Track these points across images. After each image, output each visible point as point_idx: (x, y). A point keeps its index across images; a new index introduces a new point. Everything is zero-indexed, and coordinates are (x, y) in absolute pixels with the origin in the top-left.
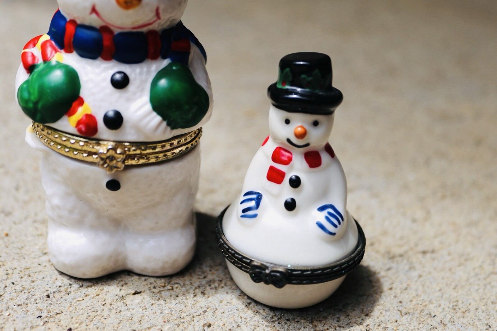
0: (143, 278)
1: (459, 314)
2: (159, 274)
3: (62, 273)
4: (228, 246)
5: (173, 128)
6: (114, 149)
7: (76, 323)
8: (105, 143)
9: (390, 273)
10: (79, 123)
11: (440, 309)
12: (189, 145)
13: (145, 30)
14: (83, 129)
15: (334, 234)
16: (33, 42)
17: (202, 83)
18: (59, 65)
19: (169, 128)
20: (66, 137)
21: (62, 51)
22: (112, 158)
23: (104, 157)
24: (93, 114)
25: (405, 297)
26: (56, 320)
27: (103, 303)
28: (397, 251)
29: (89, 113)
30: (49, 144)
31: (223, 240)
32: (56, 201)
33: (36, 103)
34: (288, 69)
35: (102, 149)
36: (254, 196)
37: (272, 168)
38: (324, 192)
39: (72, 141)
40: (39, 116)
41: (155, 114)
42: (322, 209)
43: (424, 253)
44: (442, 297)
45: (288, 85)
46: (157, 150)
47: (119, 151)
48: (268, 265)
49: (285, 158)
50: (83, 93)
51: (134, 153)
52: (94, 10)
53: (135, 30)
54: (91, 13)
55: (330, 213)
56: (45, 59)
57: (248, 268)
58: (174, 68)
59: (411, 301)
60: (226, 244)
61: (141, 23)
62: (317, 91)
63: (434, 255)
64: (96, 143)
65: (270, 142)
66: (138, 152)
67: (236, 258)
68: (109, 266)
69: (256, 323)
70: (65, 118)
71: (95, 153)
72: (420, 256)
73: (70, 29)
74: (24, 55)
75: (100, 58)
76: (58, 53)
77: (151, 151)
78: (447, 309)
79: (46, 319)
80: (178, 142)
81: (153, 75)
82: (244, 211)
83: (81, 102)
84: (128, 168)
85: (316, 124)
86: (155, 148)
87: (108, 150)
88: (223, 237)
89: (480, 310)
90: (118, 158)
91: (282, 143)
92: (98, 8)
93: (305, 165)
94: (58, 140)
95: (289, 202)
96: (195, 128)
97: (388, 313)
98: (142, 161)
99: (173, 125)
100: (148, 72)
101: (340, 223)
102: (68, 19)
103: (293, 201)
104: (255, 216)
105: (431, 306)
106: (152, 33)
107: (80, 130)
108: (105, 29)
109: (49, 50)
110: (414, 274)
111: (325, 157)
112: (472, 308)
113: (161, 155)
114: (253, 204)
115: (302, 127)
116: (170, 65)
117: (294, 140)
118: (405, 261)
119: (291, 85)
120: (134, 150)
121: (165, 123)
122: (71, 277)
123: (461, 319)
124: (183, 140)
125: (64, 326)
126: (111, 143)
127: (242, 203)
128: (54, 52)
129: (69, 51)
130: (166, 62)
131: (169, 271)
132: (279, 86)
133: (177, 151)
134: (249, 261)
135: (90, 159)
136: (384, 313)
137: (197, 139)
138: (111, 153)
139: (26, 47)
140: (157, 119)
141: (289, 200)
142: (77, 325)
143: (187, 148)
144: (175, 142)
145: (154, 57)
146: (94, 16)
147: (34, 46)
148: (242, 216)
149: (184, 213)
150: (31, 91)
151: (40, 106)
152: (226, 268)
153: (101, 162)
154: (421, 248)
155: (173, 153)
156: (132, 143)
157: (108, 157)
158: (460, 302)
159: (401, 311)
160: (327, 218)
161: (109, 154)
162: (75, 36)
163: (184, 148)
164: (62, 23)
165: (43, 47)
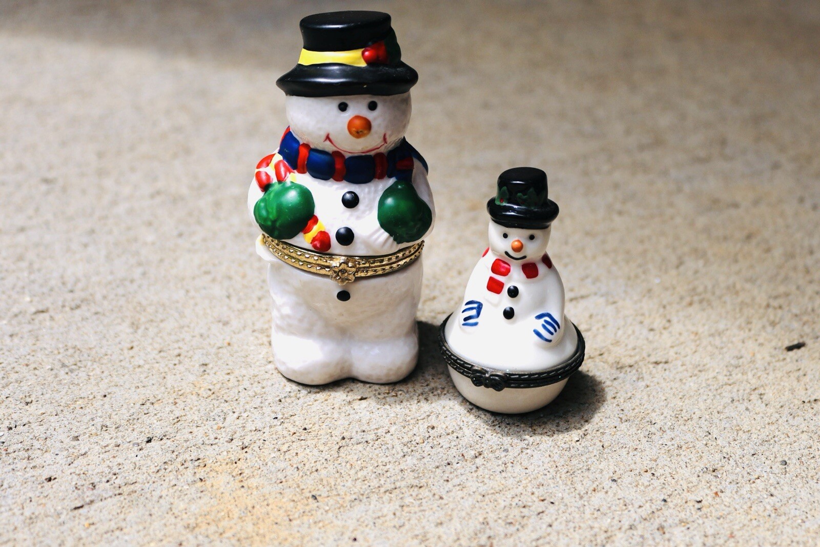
0: (368, 385)
1: (681, 422)
2: (384, 381)
3: (290, 380)
4: (450, 352)
5: (399, 243)
6: (346, 263)
7: (310, 424)
8: (338, 257)
9: (616, 383)
10: (314, 240)
11: (662, 417)
12: (413, 257)
13: (372, 153)
14: (318, 245)
15: (550, 341)
16: (267, 161)
17: (425, 198)
18: (294, 186)
19: (395, 243)
20: (301, 251)
21: (295, 171)
22: (343, 271)
23: (337, 270)
24: (327, 231)
25: (627, 406)
26: (292, 421)
27: (333, 407)
28: (627, 361)
29: (323, 230)
30: (283, 257)
31: (445, 347)
32: (287, 310)
33: (274, 222)
34: (505, 188)
35: (335, 263)
36: (475, 305)
37: (491, 279)
38: (542, 301)
39: (307, 256)
40: (276, 233)
41: (382, 230)
42: (539, 317)
43: (657, 363)
44: (666, 406)
45: (505, 203)
46: (384, 263)
47: (350, 264)
48: (488, 370)
49: (503, 270)
50: (317, 212)
51: (364, 266)
52: (328, 138)
53: (364, 154)
54: (325, 140)
55: (546, 321)
56: (280, 180)
57: (470, 373)
58: (399, 187)
59: (634, 409)
60: (449, 351)
61: (369, 148)
62: (533, 208)
63: (666, 366)
64: (330, 258)
65: (490, 253)
66: (367, 265)
67: (458, 363)
68: (336, 374)
69: (477, 426)
70: (301, 235)
71: (328, 267)
72: (651, 366)
73: (303, 152)
74: (258, 175)
75: (331, 179)
76: (292, 173)
77: (379, 264)
78: (669, 417)
79: (282, 420)
80: (403, 255)
81: (380, 193)
82: (466, 319)
83: (316, 220)
84: (358, 279)
85: (532, 237)
86: (382, 261)
87: (340, 264)
88: (446, 344)
89: (703, 419)
90: (349, 271)
91: (500, 255)
92: (331, 137)
93: (522, 275)
94: (293, 255)
95: (508, 311)
96: (419, 241)
97: (608, 420)
98: (370, 273)
99: (398, 240)
100: (376, 191)
101: (556, 331)
102: (301, 143)
103: (512, 309)
104: (476, 324)
105: (654, 415)
106: (380, 155)
107: (315, 246)
108: (337, 154)
109: (282, 170)
110: (642, 384)
111: (542, 268)
112: (695, 417)
113: (387, 267)
114: (474, 312)
115: (518, 241)
116: (395, 184)
117: (512, 253)
118: (634, 371)
119: (509, 203)
120: (363, 264)
121: (392, 239)
122: (299, 384)
123: (682, 427)
124: (407, 253)
125: (299, 426)
126: (343, 258)
127: (463, 312)
128: (288, 174)
129: (302, 171)
130: (391, 182)
131: (393, 378)
132: (498, 203)
133: (402, 263)
134: (470, 366)
135: (323, 272)
136: (604, 420)
137: (419, 250)
138: (343, 266)
139: (259, 166)
140: (384, 235)
141: (508, 309)
142: (311, 425)
143: (411, 259)
144: (400, 255)
145: (381, 177)
146: (328, 142)
147: (268, 165)
148: (464, 325)
149: (407, 323)
150: (270, 210)
151: (278, 224)
152: (449, 376)
153: (335, 275)
154: (653, 359)
155: (398, 265)
156: (362, 257)
157: (340, 271)
158: (684, 411)
159: (621, 419)
160: (544, 326)
161: (341, 268)
162: (309, 159)
163: (408, 260)
164: (295, 145)
165: (277, 167)
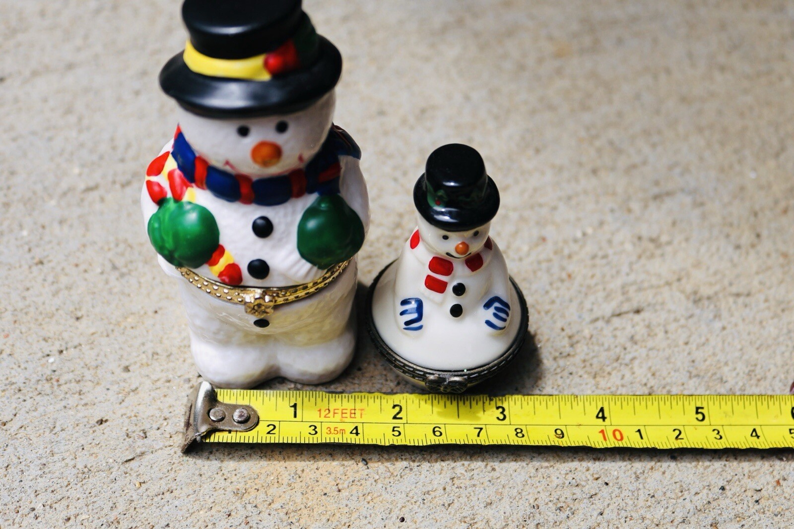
5: (325, 268)
6: (262, 297)
8: (252, 289)
10: (221, 274)
14: (227, 280)
16: (157, 165)
20: (207, 281)
21: (193, 185)
22: (259, 306)
23: (251, 305)
24: (237, 263)
29: (232, 262)
35: (249, 297)
36: (415, 306)
37: (430, 277)
39: (215, 287)
41: (304, 261)
42: (488, 305)
45: (443, 205)
47: (267, 298)
50: (223, 240)
57: (422, 378)
58: (322, 206)
64: (242, 290)
67: (407, 369)
70: (206, 266)
74: (149, 183)
75: (238, 202)
76: (189, 188)
81: (299, 215)
82: (407, 323)
83: (222, 252)
84: (278, 307)
90: (267, 305)
95: (455, 310)
98: (291, 300)
100: (294, 214)
102: (197, 154)
103: (460, 306)
107: (223, 281)
109: (178, 183)
114: (415, 316)
126: (259, 290)
127: (401, 314)
128: (185, 187)
129: (201, 187)
130: (312, 198)
134: (422, 373)
135: (235, 301)
138: (259, 300)
139: (149, 173)
140: (306, 266)
141: (455, 306)
145: (299, 195)
147: (159, 173)
148: (405, 329)
153: (249, 309)
156: (280, 288)
157: (256, 305)
161: (256, 302)
162: (208, 176)
164: (190, 156)
165: (171, 175)
